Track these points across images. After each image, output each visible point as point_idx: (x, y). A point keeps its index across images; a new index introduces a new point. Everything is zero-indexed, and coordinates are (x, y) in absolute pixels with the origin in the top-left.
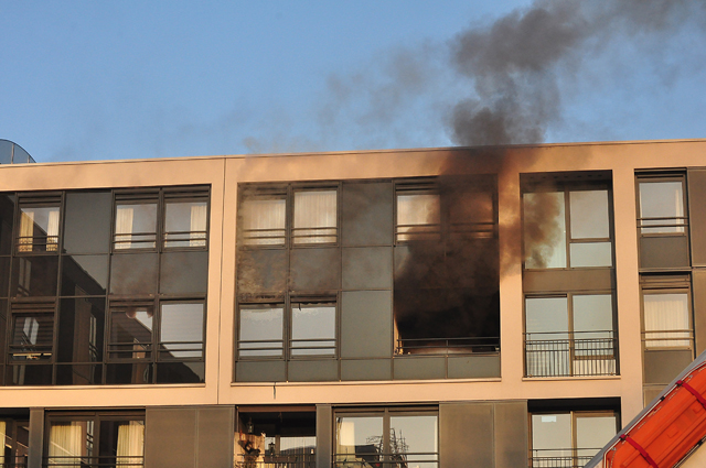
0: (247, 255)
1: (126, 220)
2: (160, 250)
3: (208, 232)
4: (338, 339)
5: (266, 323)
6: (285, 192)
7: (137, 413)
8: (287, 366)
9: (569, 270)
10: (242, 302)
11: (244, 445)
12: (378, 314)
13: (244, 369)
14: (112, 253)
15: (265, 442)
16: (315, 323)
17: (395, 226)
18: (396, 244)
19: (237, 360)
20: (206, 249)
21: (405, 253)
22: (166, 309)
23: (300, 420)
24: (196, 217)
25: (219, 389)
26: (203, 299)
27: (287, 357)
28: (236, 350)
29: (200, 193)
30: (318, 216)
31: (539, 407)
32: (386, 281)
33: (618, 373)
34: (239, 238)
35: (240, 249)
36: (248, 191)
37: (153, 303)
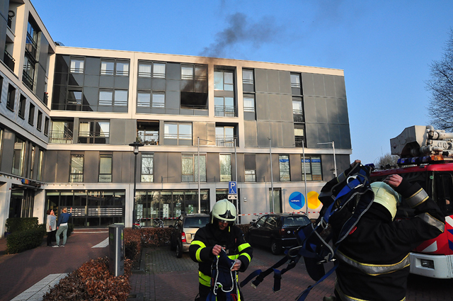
0: (140, 80)
1: (104, 66)
2: (115, 76)
3: (129, 72)
4: (165, 103)
5: (145, 98)
6: (151, 63)
7: (107, 120)
8: (150, 110)
9: (224, 91)
10: (139, 91)
13: (139, 110)
14: (100, 75)
16: (159, 99)
17: (181, 75)
18: (181, 80)
19: (137, 107)
20: (129, 76)
21: (183, 83)
22: (116, 92)
23: (154, 126)
24: (125, 67)
25: (132, 114)
26: (127, 90)
27: (151, 107)
28: (137, 104)
29: (127, 61)
30: (160, 70)
33: (237, 116)
34: (138, 75)
35: (138, 77)
36: (141, 62)
37: (113, 90)
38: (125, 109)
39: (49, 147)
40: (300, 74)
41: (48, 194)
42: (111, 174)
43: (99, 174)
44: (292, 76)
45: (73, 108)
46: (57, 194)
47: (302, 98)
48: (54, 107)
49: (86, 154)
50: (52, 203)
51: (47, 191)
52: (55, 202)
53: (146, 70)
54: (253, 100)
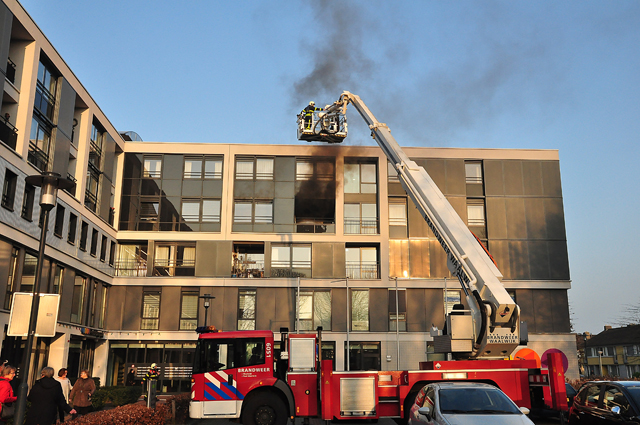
0: (238, 184)
1: (189, 166)
2: (203, 179)
3: (222, 173)
4: (273, 217)
5: (245, 209)
6: (253, 158)
7: (192, 244)
8: (252, 226)
9: (361, 193)
10: (236, 200)
11: (235, 256)
12: (288, 207)
14: (183, 179)
15: (239, 255)
16: (264, 211)
17: (296, 174)
18: (296, 181)
19: (233, 223)
20: (222, 180)
21: (298, 186)
22: (204, 202)
23: (258, 248)
24: (217, 166)
25: (227, 235)
26: (220, 199)
27: (253, 223)
28: (233, 219)
29: (220, 157)
30: (266, 168)
31: (349, 245)
32: (292, 195)
33: (378, 232)
34: (235, 176)
35: (235, 180)
36: (239, 158)
37: (200, 200)
38: (216, 227)
39: (114, 282)
40: (481, 162)
41: (113, 346)
42: (197, 319)
43: (180, 318)
44: (468, 167)
45: (148, 227)
46: (125, 346)
47: (484, 199)
48: (123, 227)
49: (164, 290)
50: (118, 359)
51: (112, 342)
52: (121, 356)
53: (246, 168)
54: (404, 206)
